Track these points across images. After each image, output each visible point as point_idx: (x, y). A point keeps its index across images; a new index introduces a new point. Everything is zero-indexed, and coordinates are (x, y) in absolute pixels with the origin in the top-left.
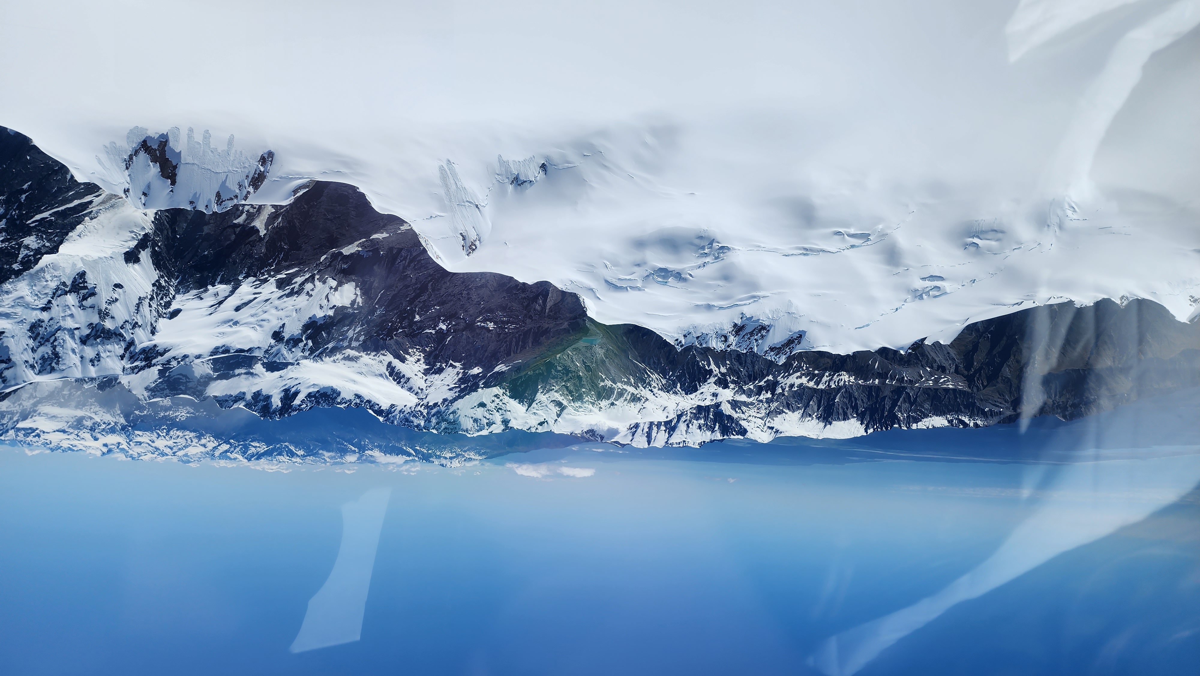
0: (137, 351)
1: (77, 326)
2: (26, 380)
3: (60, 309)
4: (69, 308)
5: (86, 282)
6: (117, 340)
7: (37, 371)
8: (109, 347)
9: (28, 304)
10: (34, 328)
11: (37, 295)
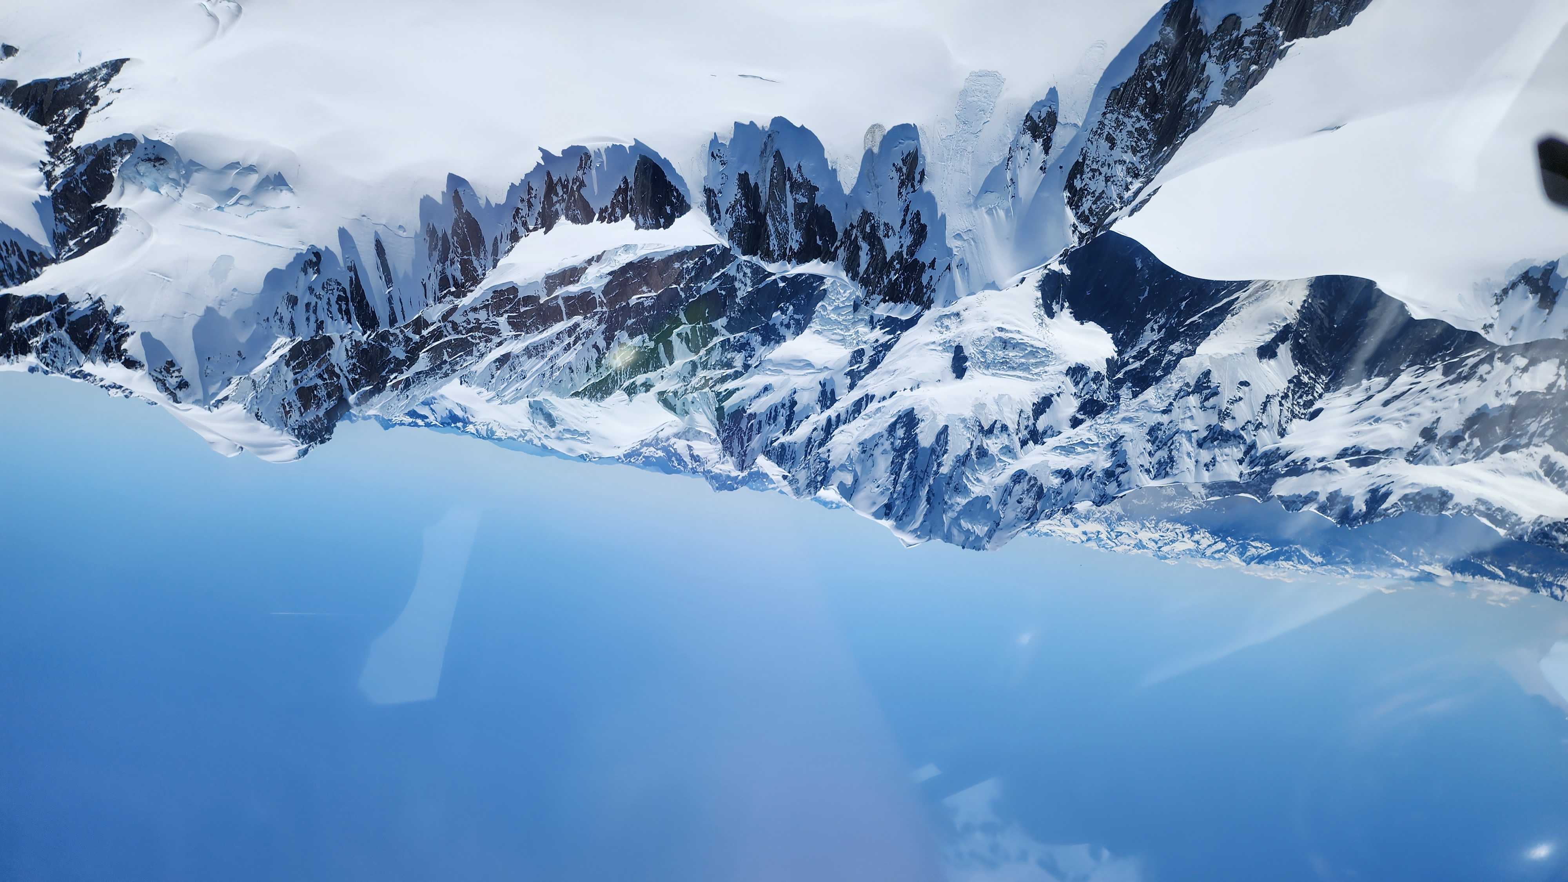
0: (1258, 455)
1: (1195, 428)
2: (1139, 484)
3: (1181, 411)
4: (1190, 409)
5: (1210, 381)
6: (1236, 443)
7: (1152, 476)
8: (1227, 450)
9: (1150, 408)
10: (1152, 431)
11: (1160, 398)
